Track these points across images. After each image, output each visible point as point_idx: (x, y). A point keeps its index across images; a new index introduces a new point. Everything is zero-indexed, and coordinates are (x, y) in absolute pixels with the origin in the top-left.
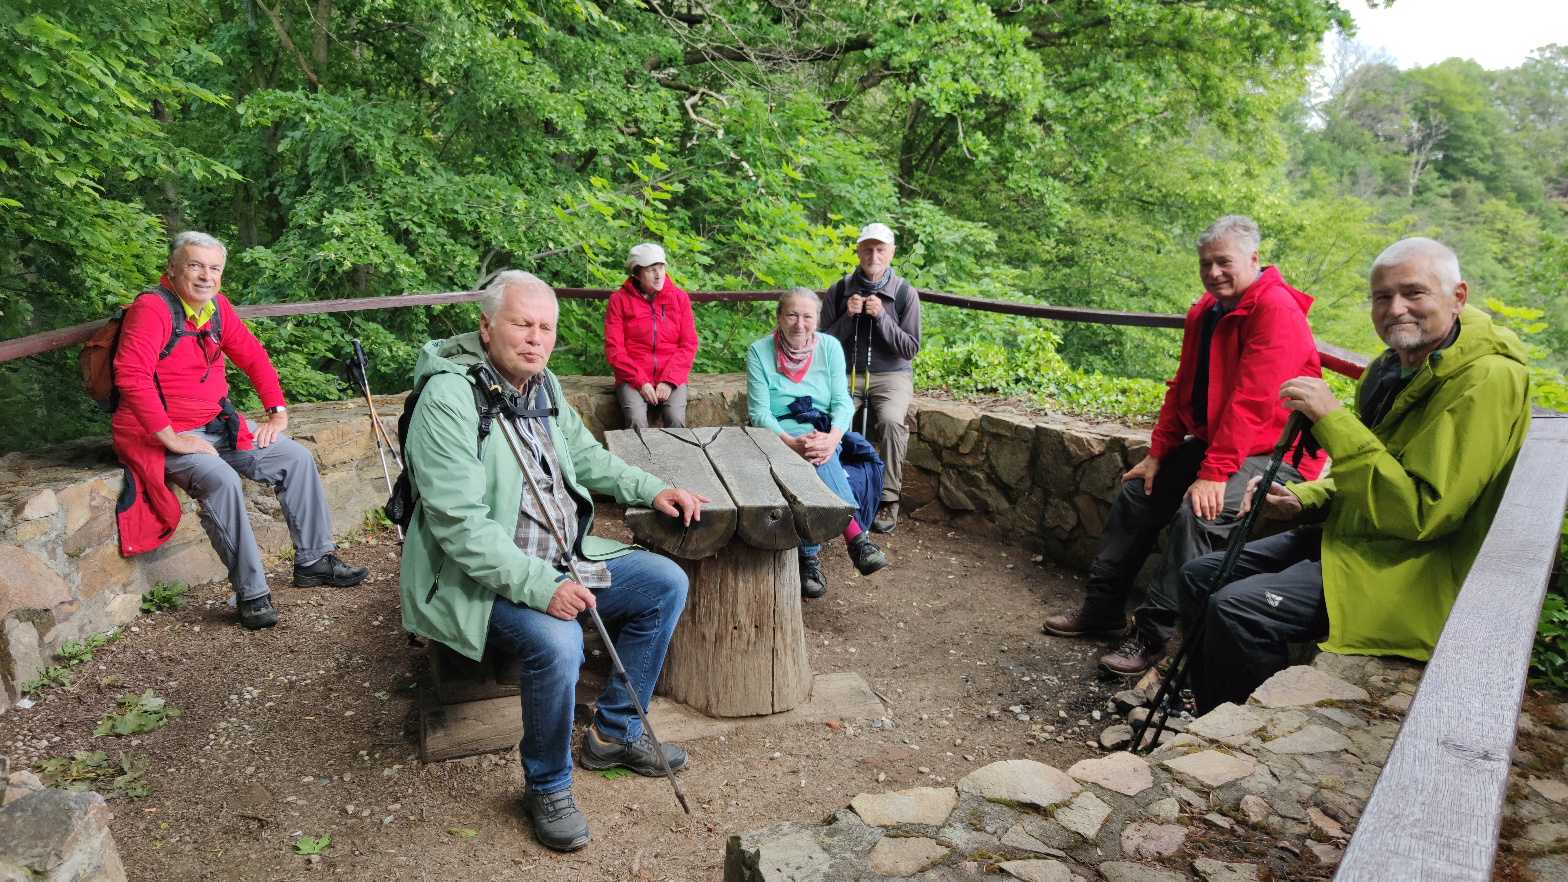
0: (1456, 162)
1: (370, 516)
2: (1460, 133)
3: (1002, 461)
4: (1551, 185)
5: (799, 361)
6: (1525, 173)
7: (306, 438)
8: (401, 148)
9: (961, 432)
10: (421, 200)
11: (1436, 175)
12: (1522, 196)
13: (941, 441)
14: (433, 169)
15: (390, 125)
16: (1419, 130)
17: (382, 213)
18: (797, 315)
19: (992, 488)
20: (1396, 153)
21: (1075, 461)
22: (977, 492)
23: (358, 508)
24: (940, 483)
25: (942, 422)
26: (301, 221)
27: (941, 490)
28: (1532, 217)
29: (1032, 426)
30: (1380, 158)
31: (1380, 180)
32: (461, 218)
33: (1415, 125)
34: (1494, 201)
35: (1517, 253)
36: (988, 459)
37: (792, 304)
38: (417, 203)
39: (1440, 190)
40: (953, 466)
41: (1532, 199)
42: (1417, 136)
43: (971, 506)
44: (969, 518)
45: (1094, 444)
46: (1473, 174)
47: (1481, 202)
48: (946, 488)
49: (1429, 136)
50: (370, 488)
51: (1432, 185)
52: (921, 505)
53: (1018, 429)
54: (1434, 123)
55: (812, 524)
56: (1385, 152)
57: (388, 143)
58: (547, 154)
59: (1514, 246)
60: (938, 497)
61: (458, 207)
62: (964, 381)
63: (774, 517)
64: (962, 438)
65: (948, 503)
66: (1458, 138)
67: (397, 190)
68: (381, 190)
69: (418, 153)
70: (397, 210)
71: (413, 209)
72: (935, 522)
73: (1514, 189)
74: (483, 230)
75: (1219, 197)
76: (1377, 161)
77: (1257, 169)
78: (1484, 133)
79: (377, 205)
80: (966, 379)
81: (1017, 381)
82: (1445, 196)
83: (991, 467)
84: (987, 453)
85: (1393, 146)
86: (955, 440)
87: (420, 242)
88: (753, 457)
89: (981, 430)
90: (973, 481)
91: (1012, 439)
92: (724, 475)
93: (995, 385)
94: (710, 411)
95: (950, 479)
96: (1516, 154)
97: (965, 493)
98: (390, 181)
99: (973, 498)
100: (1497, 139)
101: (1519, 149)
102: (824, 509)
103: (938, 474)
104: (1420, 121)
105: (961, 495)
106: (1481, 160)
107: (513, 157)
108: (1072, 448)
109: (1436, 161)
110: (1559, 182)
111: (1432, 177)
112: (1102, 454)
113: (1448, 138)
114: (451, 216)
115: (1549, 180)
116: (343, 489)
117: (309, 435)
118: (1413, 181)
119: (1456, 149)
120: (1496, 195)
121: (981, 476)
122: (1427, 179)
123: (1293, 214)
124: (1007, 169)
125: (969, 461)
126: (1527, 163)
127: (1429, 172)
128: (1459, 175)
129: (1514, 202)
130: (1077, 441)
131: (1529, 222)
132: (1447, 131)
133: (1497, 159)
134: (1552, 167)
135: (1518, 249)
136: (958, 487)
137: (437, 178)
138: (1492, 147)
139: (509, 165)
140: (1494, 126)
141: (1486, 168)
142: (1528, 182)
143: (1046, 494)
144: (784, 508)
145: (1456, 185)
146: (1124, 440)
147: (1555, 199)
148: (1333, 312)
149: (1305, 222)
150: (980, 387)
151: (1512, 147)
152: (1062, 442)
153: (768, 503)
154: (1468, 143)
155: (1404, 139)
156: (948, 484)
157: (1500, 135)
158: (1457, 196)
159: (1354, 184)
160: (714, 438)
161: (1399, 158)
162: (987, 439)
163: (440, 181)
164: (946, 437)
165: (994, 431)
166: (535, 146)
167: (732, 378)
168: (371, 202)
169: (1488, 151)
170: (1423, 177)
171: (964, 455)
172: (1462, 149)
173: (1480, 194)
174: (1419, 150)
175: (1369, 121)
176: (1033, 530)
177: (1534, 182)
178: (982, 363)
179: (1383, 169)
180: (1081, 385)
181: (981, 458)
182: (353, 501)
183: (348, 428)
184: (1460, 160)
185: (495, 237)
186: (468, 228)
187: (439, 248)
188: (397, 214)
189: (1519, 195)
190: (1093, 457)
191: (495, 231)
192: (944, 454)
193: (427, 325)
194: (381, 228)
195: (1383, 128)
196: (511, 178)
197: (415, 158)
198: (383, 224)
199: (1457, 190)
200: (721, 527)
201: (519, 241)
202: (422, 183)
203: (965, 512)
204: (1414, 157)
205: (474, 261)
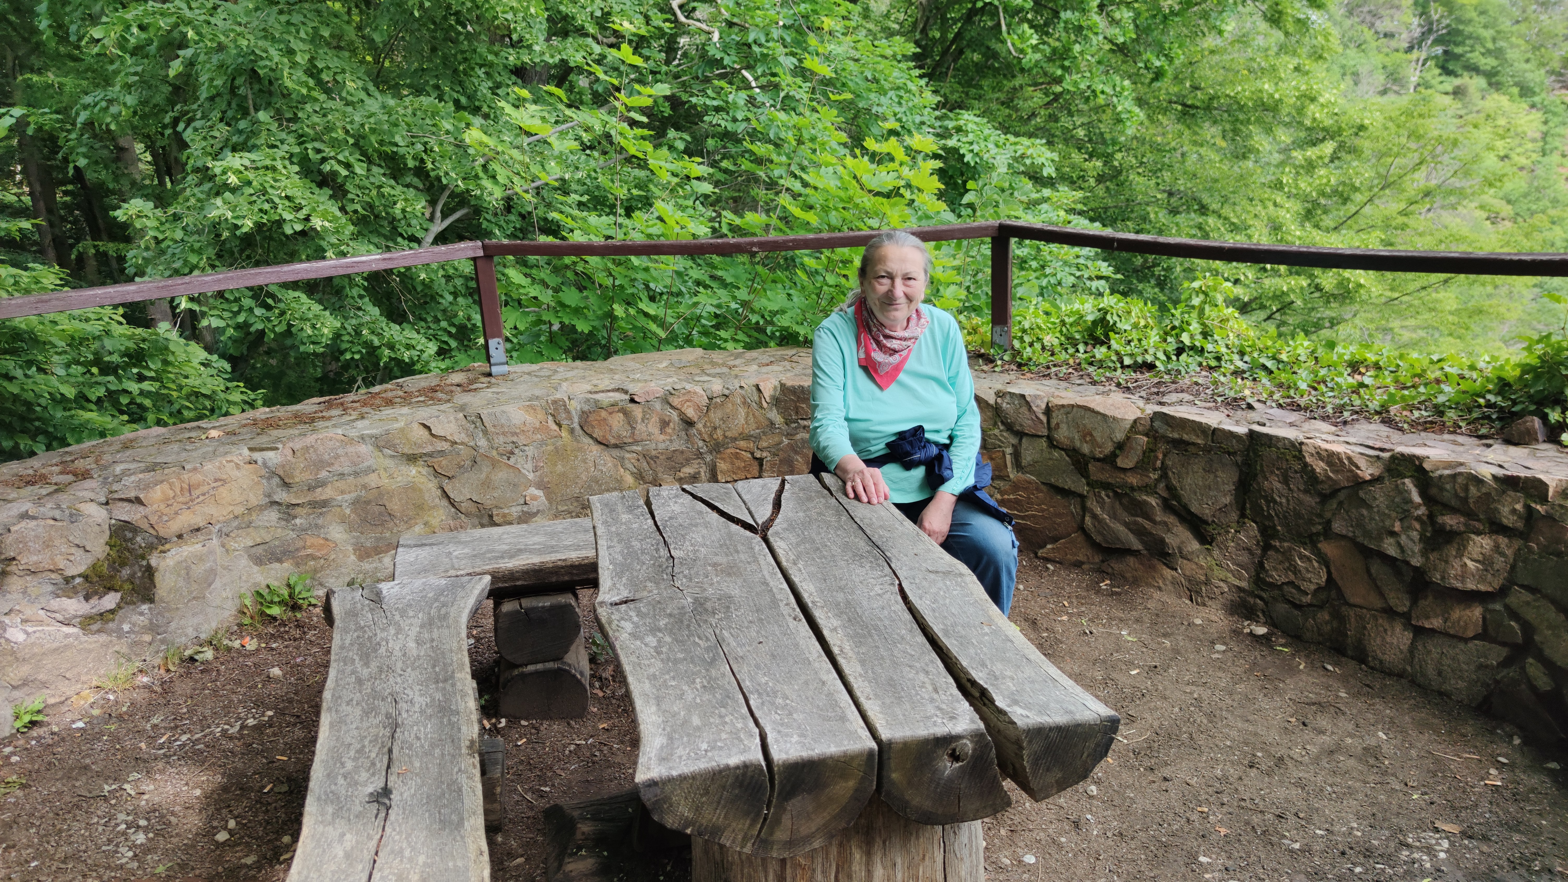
0: (1457, 57)
1: (248, 602)
2: (1461, 27)
3: (1188, 481)
4: (1553, 78)
6: (1527, 66)
8: (320, 65)
9: (1119, 436)
10: (347, 132)
11: (1438, 71)
12: (1526, 91)
13: (1086, 449)
14: (366, 90)
15: (302, 35)
16: (1420, 25)
17: (297, 150)
18: (891, 277)
19: (1171, 519)
20: (1397, 51)
21: (1326, 488)
22: (1147, 524)
23: (228, 593)
24: (1084, 509)
25: (1088, 422)
26: (199, 164)
27: (1088, 519)
28: (1534, 111)
29: (1241, 430)
30: (1381, 56)
31: (1382, 78)
32: (402, 151)
33: (1416, 21)
34: (1496, 96)
35: (1519, 150)
36: (1164, 476)
37: (882, 260)
38: (340, 134)
39: (1441, 88)
40: (1106, 486)
41: (1534, 93)
42: (1417, 33)
43: (1136, 545)
44: (1131, 560)
45: (1362, 463)
46: (1474, 69)
47: (1483, 98)
48: (1094, 516)
49: (1430, 31)
50: (244, 561)
51: (1434, 82)
52: (1055, 540)
53: (1215, 433)
54: (1435, 17)
55: (1035, 763)
56: (1386, 50)
57: (301, 59)
58: (505, 67)
59: (1517, 141)
60: (1082, 529)
61: (398, 139)
62: (1100, 352)
63: (955, 757)
64: (1120, 446)
65: (1098, 539)
66: (1458, 32)
67: (316, 119)
68: (295, 119)
69: (343, 71)
70: (317, 145)
71: (335, 144)
72: (1078, 565)
73: (1516, 84)
74: (430, 166)
76: (1378, 59)
78: (1485, 27)
79: (291, 139)
80: (1104, 349)
81: (1180, 351)
82: (1447, 93)
83: (1170, 488)
84: (1164, 468)
85: (1394, 43)
86: (1109, 448)
87: (349, 187)
88: (858, 557)
89: (1151, 433)
90: (1142, 509)
91: (1207, 450)
93: (1149, 358)
95: (1102, 504)
96: (1518, 46)
97: (1126, 525)
98: (308, 107)
99: (1140, 532)
100: (1498, 32)
101: (1521, 42)
103: (1082, 497)
104: (1421, 15)
105: (1120, 528)
106: (1483, 54)
107: (465, 73)
108: (1319, 467)
109: (1436, 57)
110: (1561, 75)
111: (1433, 73)
112: (1376, 480)
113: (1449, 33)
114: (388, 149)
115: (1552, 72)
116: (199, 570)
117: (132, 495)
118: (1414, 79)
119: (1457, 44)
120: (1497, 90)
121: (1153, 501)
122: (1428, 76)
125: (1133, 480)
126: (1529, 55)
127: (1430, 69)
128: (1460, 72)
129: (1517, 97)
130: (1331, 458)
131: (1531, 117)
132: (1448, 26)
133: (1498, 53)
134: (1555, 58)
135: (1520, 145)
136: (1114, 516)
137: (368, 101)
138: (1494, 40)
139: (461, 83)
140: (1496, 19)
141: (1487, 63)
142: (1529, 76)
143: (1267, 533)
144: (977, 736)
145: (1457, 82)
146: (1421, 459)
147: (1557, 92)
149: (1367, 122)
150: (1127, 361)
151: (1514, 39)
152: (1300, 457)
153: (941, 728)
154: (1470, 37)
155: (1405, 36)
156: (1098, 511)
157: (1502, 27)
158: (1458, 93)
159: (1356, 84)
160: (777, 505)
161: (1401, 55)
162: (1163, 447)
163: (373, 105)
164: (1093, 442)
165: (1176, 436)
166: (490, 57)
168: (283, 135)
169: (1490, 45)
170: (1424, 74)
171: (1124, 470)
172: (1462, 43)
173: (1482, 90)
174: (1420, 47)
175: (1369, 18)
176: (1244, 584)
177: (1536, 76)
178: (1122, 326)
179: (1384, 67)
181: (1154, 476)
182: (217, 584)
183: (198, 477)
184: (1462, 55)
185: (447, 174)
186: (411, 163)
187: (374, 192)
188: (319, 151)
189: (1522, 89)
190: (1360, 483)
191: (446, 166)
192: (1092, 467)
193: (365, 289)
194: (296, 168)
195: (1383, 26)
196: (463, 100)
197: (339, 78)
198: (299, 164)
199: (1458, 87)
200: (844, 789)
201: (477, 176)
202: (350, 109)
203: (1128, 552)
204: (1415, 54)
205: (420, 205)
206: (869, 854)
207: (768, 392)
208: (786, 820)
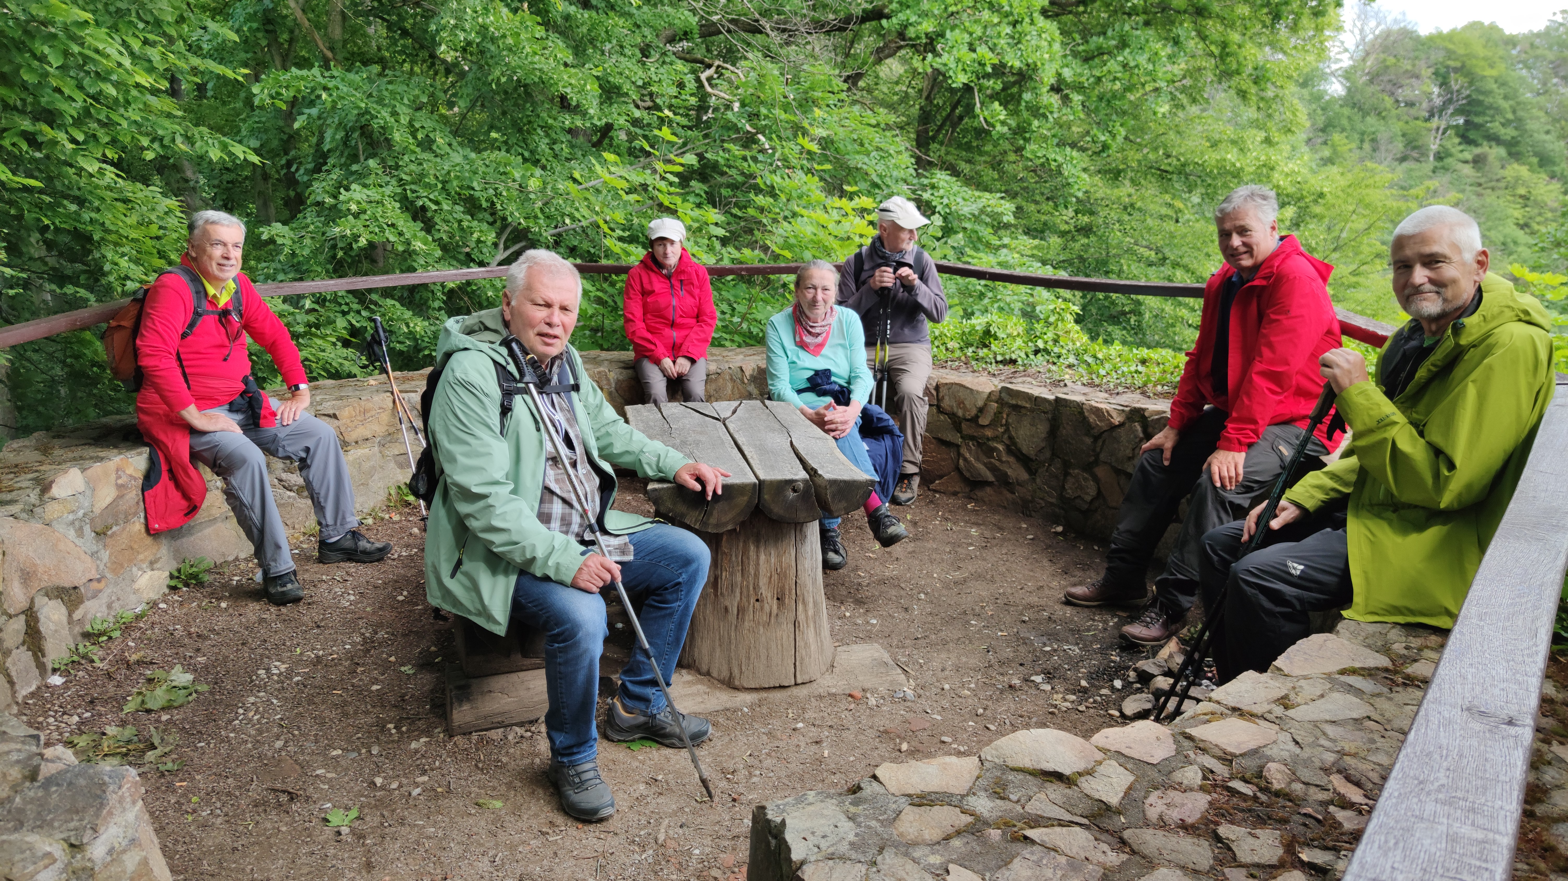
0: (1478, 127)
1: (393, 492)
2: (1481, 98)
3: (1021, 432)
5: (818, 335)
6: (1548, 137)
7: (329, 416)
8: (417, 125)
9: (980, 403)
10: (437, 178)
11: (1457, 140)
12: (1544, 161)
13: (960, 413)
14: (450, 145)
15: (406, 101)
16: (1439, 95)
17: (399, 190)
18: (815, 288)
19: (1011, 459)
20: (1417, 119)
21: (1095, 432)
22: (997, 463)
23: (381, 484)
24: (959, 454)
25: (962, 394)
26: (319, 199)
27: (961, 462)
28: (1554, 181)
29: (1052, 397)
30: (1401, 124)
31: (1401, 146)
32: (477, 194)
33: (1436, 90)
34: (1516, 166)
35: (1538, 219)
36: (1007, 430)
37: (810, 277)
38: (433, 181)
39: (1461, 156)
40: (972, 438)
41: (1554, 163)
42: (1438, 102)
43: (991, 478)
44: (988, 490)
45: (1114, 414)
46: (1495, 139)
47: (1503, 167)
48: (965, 459)
49: (1450, 101)
50: (392, 465)
51: (1453, 150)
52: (941, 477)
53: (1037, 400)
54: (1455, 87)
55: (833, 497)
56: (1406, 118)
57: (404, 120)
58: (563, 129)
59: (1536, 211)
60: (957, 469)
61: (475, 184)
62: (983, 352)
63: (795, 491)
64: (981, 410)
65: (967, 475)
66: (1480, 103)
67: (413, 167)
68: (397, 167)
69: (434, 130)
70: (413, 187)
71: (428, 186)
72: (955, 494)
73: (1536, 154)
74: (499, 206)
75: (1238, 165)
76: (1397, 127)
77: (1276, 137)
78: (1506, 98)
79: (394, 182)
80: (985, 350)
81: (1036, 352)
82: (1466, 162)
83: (1011, 438)
84: (1007, 425)
85: (1413, 111)
86: (974, 412)
87: (437, 219)
88: (773, 430)
89: (1000, 401)
90: (992, 453)
91: (1032, 411)
92: (744, 448)
93: (1014, 357)
94: (730, 385)
95: (970, 450)
96: (1538, 118)
97: (985, 464)
98: (406, 158)
99: (993, 469)
100: (1518, 103)
101: (1541, 114)
102: (845, 482)
103: (958, 446)
104: (1441, 86)
105: (980, 466)
106: (1503, 125)
107: (528, 133)
108: (1092, 418)
109: (1457, 127)
111: (1453, 142)
112: (1122, 425)
113: (1469, 104)
114: (468, 193)
116: (366, 466)
117: (331, 412)
118: (1434, 147)
119: (1477, 114)
120: (1517, 160)
121: (1000, 447)
122: (1448, 144)
123: (1313, 181)
124: (1025, 139)
125: (989, 433)
126: (1549, 127)
127: (1450, 137)
128: (1480, 141)
129: (1536, 167)
130: (1097, 411)
131: (1551, 187)
132: (1468, 96)
133: (1518, 123)
135: (1540, 214)
136: (977, 459)
137: (453, 155)
138: (1514, 111)
139: (524, 140)
140: (1515, 91)
141: (1508, 133)
142: (1550, 147)
143: (1066, 465)
144: (805, 481)
145: (1477, 151)
146: (1144, 410)
148: (1353, 279)
149: (1325, 190)
150: (999, 358)
151: (1534, 111)
152: (1081, 413)
153: (789, 477)
154: (1490, 107)
155: (1425, 105)
156: (968, 455)
157: (1522, 99)
158: (1478, 162)
159: (1374, 150)
160: (734, 412)
161: (1420, 123)
162: (1006, 410)
163: (456, 158)
164: (965, 409)
165: (1014, 402)
166: (550, 121)
167: (751, 352)
168: (388, 178)
169: (1510, 116)
170: (1444, 143)
171: (983, 427)
172: (1483, 114)
173: (1501, 160)
174: (1440, 116)
175: (1389, 87)
176: (1053, 501)
177: (1557, 147)
178: (1001, 335)
179: (1404, 135)
180: (1100, 356)
181: (1001, 430)
182: (376, 477)
183: (369, 405)
184: (1482, 125)
185: (512, 214)
186: (485, 205)
187: (456, 225)
188: (413, 191)
189: (1541, 160)
190: (1113, 428)
191: (512, 207)
192: (964, 426)
193: (444, 302)
194: (398, 205)
195: (1404, 94)
196: (526, 154)
197: (431, 135)
198: (400, 201)
199: (1478, 156)
200: (743, 500)
201: (536, 217)
202: (438, 160)
203: (985, 483)
204: (1435, 122)
205: (491, 237)
206: (758, 547)
207: (748, 373)
208: (715, 513)
